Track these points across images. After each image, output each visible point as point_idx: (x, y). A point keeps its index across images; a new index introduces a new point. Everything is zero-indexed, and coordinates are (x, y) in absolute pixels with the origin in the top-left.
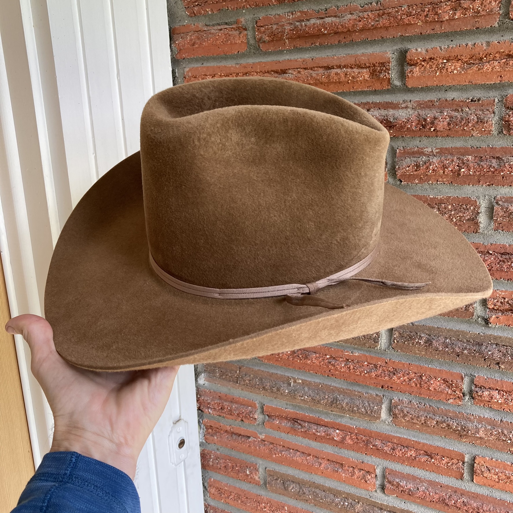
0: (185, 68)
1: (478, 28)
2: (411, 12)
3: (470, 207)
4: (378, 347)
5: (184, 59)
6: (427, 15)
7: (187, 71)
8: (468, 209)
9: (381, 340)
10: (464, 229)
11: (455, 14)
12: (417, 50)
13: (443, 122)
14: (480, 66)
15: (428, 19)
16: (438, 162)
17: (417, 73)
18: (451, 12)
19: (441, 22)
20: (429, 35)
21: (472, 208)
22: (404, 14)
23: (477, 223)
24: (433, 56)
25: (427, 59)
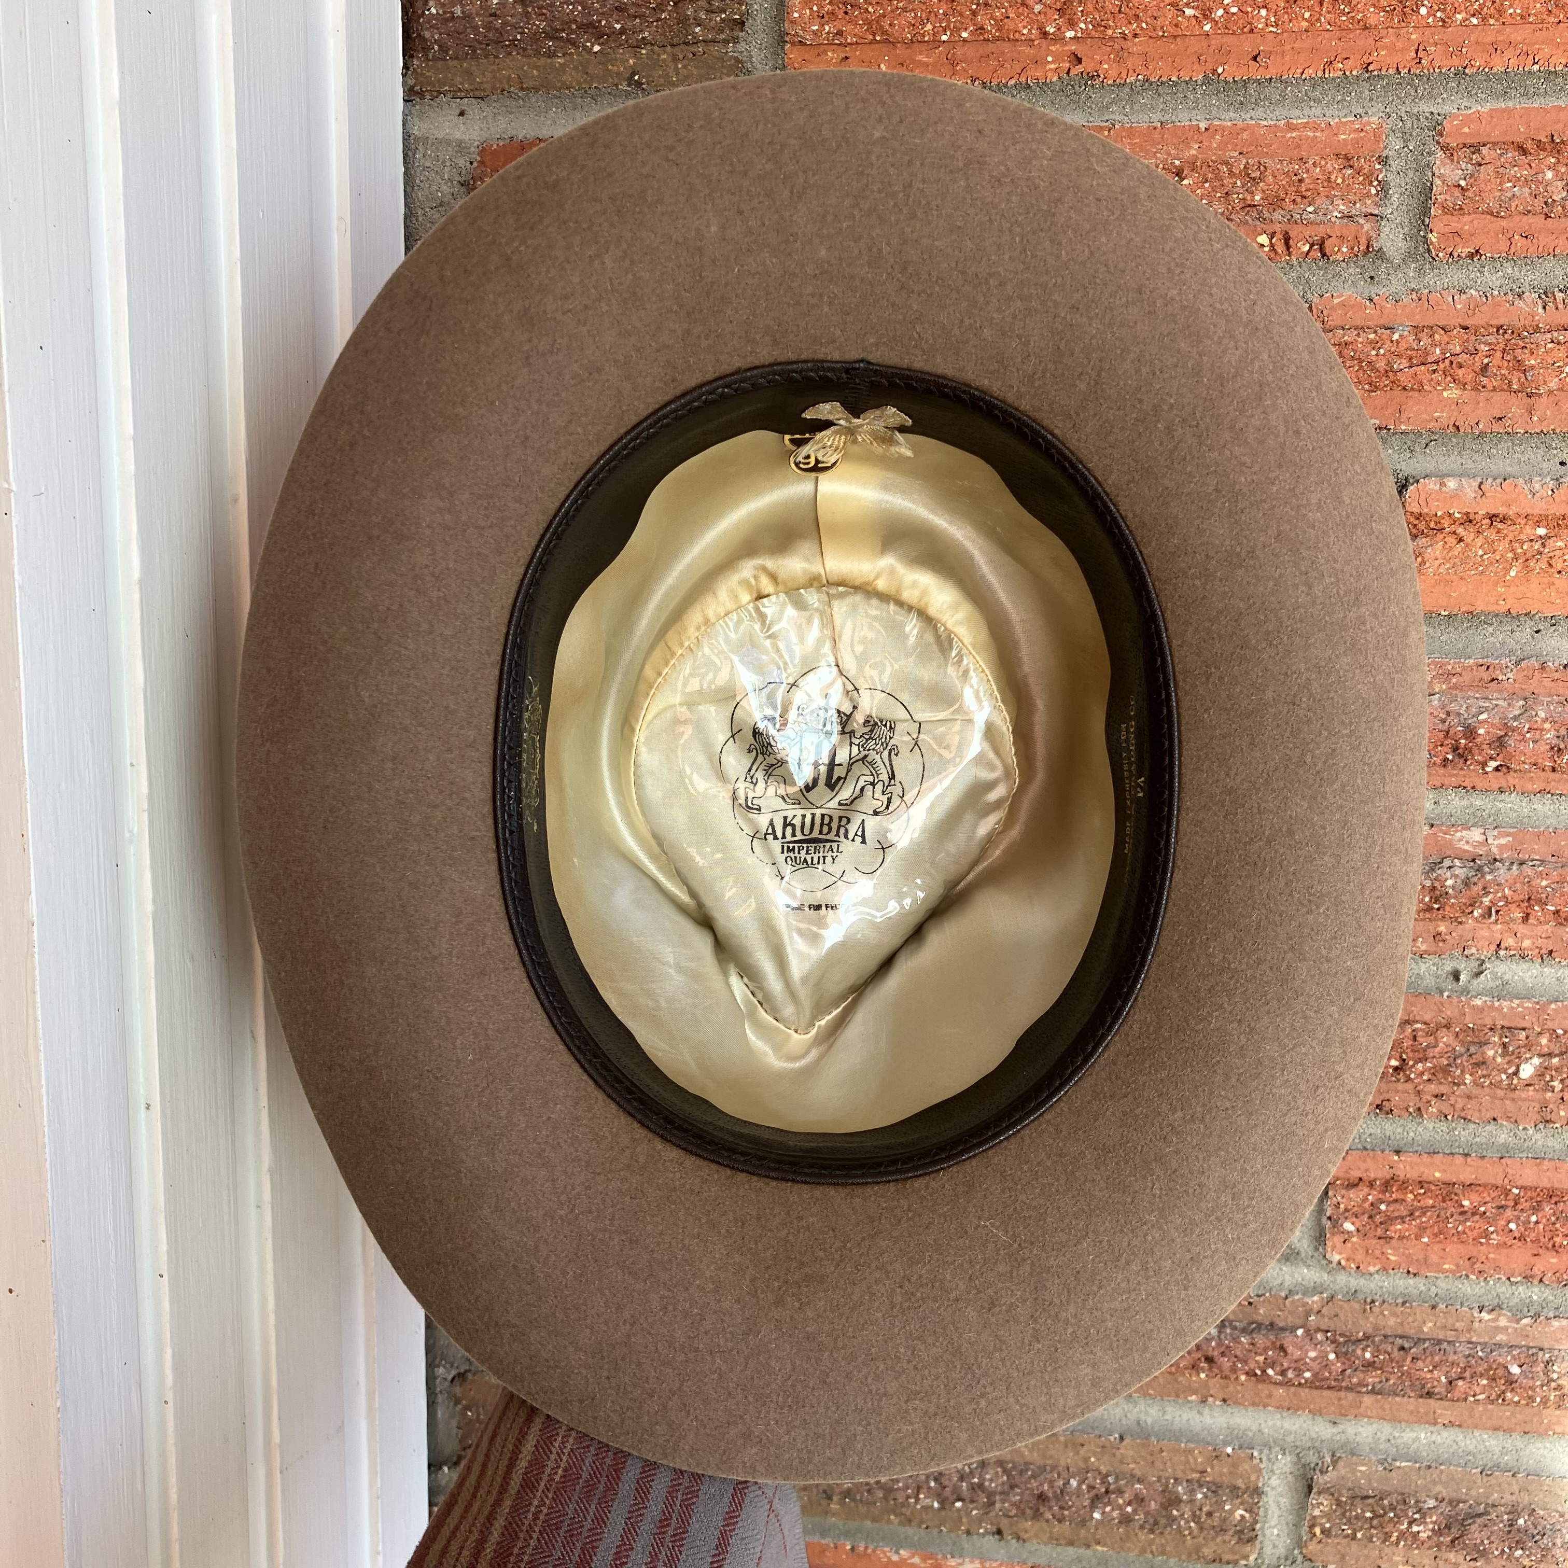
2: (1426, 352)
4: (1252, 1558)
6: (1485, 369)
9: (1262, 1528)
12: (1442, 484)
13: (1535, 742)
15: (1485, 381)
16: (1511, 881)
17: (1437, 562)
19: (1530, 396)
20: (1482, 435)
22: (1400, 356)
24: (1502, 510)
25: (1478, 517)
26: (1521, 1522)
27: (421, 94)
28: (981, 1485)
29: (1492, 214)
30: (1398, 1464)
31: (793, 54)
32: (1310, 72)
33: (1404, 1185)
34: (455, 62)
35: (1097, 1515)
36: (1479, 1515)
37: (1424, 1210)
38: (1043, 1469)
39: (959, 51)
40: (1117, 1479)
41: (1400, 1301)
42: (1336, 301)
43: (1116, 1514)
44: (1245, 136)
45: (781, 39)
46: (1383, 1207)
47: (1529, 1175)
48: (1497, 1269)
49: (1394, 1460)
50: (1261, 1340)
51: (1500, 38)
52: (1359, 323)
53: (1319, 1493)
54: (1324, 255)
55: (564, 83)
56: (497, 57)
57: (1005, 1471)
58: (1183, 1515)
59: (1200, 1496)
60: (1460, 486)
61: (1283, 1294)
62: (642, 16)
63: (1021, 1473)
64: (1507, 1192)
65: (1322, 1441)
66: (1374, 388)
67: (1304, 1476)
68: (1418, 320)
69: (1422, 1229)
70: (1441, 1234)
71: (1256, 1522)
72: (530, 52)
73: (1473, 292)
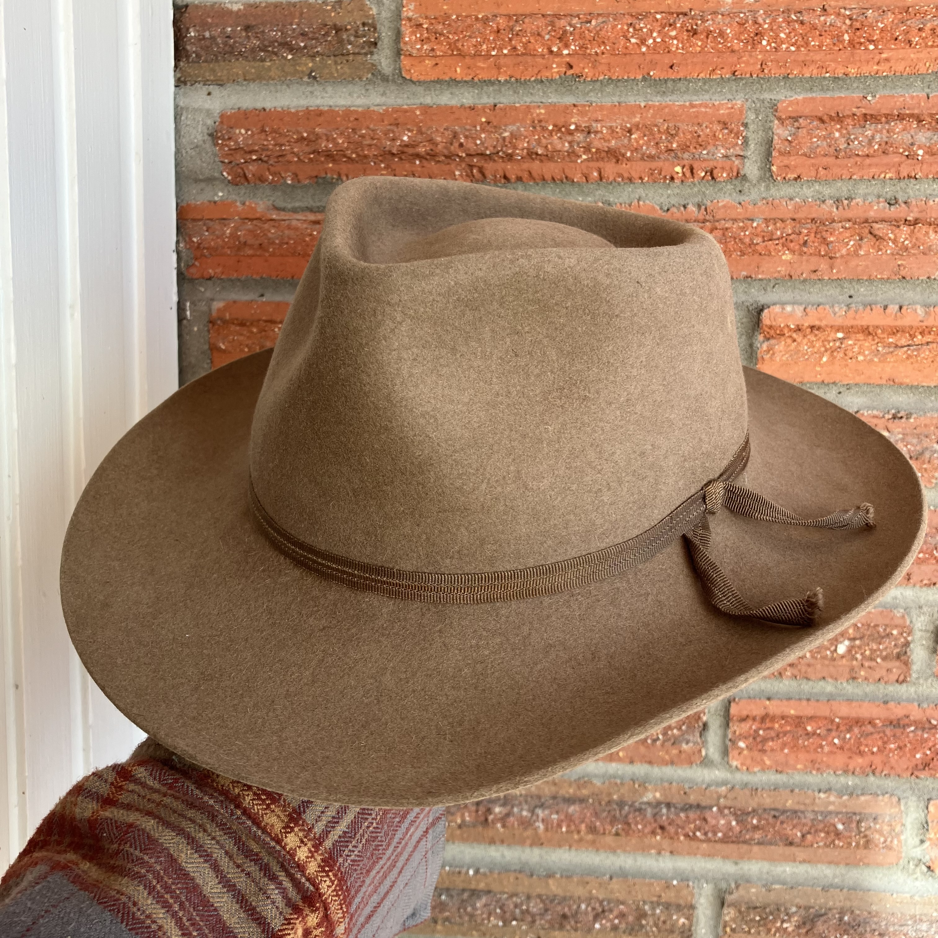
0: (212, 300)
1: (904, 278)
2: (772, 233)
3: (892, 629)
5: (210, 279)
6: (805, 243)
7: (219, 310)
8: (888, 635)
9: (695, 930)
10: (877, 677)
11: (860, 246)
12: (783, 309)
14: (913, 351)
15: (805, 249)
17: (781, 354)
18: (852, 243)
19: (831, 258)
20: (805, 280)
21: (895, 632)
22: (757, 235)
23: (907, 664)
24: (817, 323)
25: (804, 328)
26: (846, 918)
27: (185, 83)
28: (527, 911)
29: (806, 155)
30: (774, 886)
31: (405, 62)
32: (702, 75)
33: (773, 719)
34: (206, 64)
35: (597, 926)
36: (822, 915)
37: (785, 734)
38: (564, 899)
39: (502, 61)
40: (609, 903)
41: (772, 788)
42: (720, 204)
43: (608, 925)
44: (667, 110)
45: (398, 53)
46: (761, 732)
47: (845, 710)
48: (828, 767)
49: (772, 884)
50: (692, 815)
51: (808, 58)
52: (734, 217)
53: (729, 906)
54: (713, 178)
55: (270, 77)
56: (230, 61)
57: (542, 901)
58: (648, 924)
59: (658, 911)
60: (794, 309)
61: (704, 786)
62: (316, 39)
63: (552, 901)
64: (832, 721)
65: (729, 875)
66: (743, 254)
67: (719, 896)
68: (767, 215)
69: (784, 745)
70: (795, 747)
71: (691, 926)
72: (250, 58)
73: (797, 199)
